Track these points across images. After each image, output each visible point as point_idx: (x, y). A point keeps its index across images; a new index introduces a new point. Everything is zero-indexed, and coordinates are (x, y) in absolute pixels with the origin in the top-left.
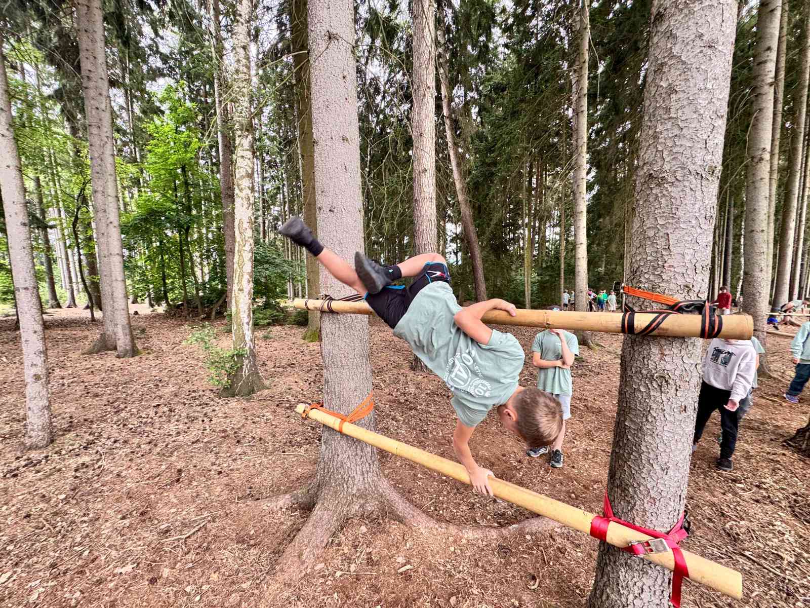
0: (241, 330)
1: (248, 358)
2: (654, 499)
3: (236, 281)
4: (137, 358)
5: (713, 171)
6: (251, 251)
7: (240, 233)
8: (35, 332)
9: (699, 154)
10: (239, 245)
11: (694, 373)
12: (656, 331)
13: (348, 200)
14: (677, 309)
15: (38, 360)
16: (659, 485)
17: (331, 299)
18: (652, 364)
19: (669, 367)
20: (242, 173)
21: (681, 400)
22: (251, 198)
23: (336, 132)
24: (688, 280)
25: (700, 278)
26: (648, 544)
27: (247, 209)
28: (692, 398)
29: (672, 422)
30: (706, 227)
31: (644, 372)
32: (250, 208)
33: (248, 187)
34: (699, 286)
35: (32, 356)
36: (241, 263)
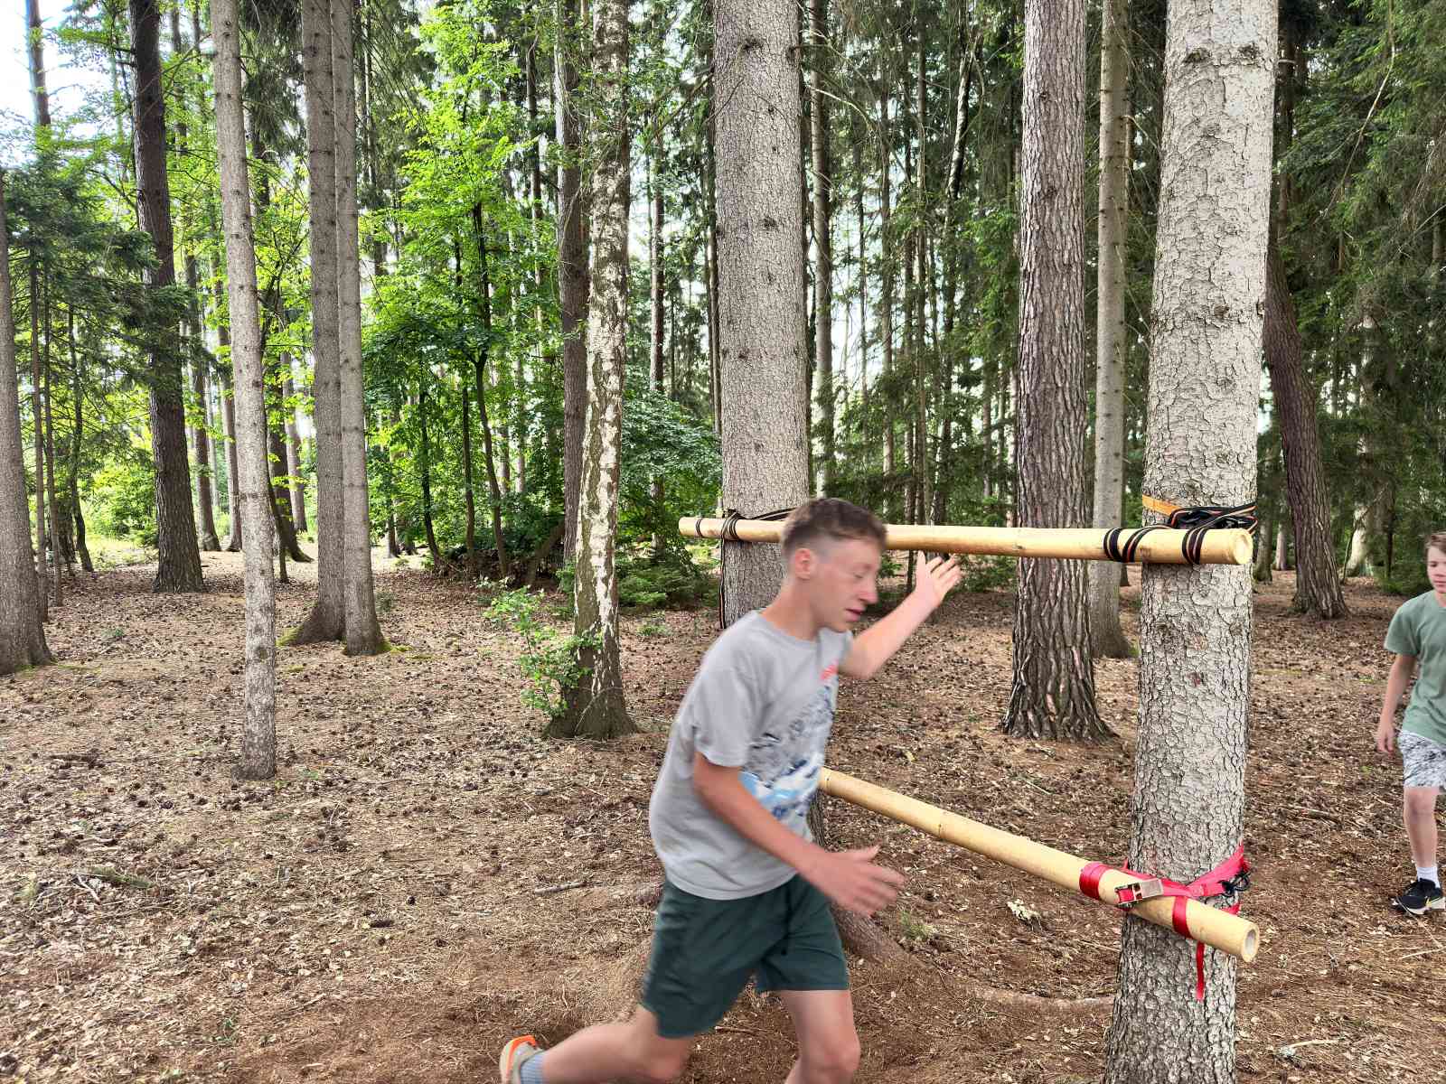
0: (591, 594)
1: (602, 657)
2: (1165, 826)
3: (586, 487)
4: (383, 657)
5: (1222, 313)
6: (617, 422)
7: (597, 383)
8: (263, 572)
9: (1202, 290)
10: (594, 409)
11: (1216, 622)
12: (1138, 553)
13: (774, 335)
14: (1175, 522)
15: (264, 621)
16: (1171, 803)
17: (739, 517)
18: (1156, 608)
19: (1173, 611)
20: (604, 254)
21: (1195, 662)
22: (620, 307)
23: (753, 214)
24: (1194, 477)
25: (1214, 474)
26: (1137, 887)
27: (612, 330)
28: (1216, 663)
29: (1183, 699)
30: (1220, 396)
31: (1149, 621)
32: (618, 327)
33: (616, 283)
34: (1212, 486)
35: (258, 614)
36: (597, 451)
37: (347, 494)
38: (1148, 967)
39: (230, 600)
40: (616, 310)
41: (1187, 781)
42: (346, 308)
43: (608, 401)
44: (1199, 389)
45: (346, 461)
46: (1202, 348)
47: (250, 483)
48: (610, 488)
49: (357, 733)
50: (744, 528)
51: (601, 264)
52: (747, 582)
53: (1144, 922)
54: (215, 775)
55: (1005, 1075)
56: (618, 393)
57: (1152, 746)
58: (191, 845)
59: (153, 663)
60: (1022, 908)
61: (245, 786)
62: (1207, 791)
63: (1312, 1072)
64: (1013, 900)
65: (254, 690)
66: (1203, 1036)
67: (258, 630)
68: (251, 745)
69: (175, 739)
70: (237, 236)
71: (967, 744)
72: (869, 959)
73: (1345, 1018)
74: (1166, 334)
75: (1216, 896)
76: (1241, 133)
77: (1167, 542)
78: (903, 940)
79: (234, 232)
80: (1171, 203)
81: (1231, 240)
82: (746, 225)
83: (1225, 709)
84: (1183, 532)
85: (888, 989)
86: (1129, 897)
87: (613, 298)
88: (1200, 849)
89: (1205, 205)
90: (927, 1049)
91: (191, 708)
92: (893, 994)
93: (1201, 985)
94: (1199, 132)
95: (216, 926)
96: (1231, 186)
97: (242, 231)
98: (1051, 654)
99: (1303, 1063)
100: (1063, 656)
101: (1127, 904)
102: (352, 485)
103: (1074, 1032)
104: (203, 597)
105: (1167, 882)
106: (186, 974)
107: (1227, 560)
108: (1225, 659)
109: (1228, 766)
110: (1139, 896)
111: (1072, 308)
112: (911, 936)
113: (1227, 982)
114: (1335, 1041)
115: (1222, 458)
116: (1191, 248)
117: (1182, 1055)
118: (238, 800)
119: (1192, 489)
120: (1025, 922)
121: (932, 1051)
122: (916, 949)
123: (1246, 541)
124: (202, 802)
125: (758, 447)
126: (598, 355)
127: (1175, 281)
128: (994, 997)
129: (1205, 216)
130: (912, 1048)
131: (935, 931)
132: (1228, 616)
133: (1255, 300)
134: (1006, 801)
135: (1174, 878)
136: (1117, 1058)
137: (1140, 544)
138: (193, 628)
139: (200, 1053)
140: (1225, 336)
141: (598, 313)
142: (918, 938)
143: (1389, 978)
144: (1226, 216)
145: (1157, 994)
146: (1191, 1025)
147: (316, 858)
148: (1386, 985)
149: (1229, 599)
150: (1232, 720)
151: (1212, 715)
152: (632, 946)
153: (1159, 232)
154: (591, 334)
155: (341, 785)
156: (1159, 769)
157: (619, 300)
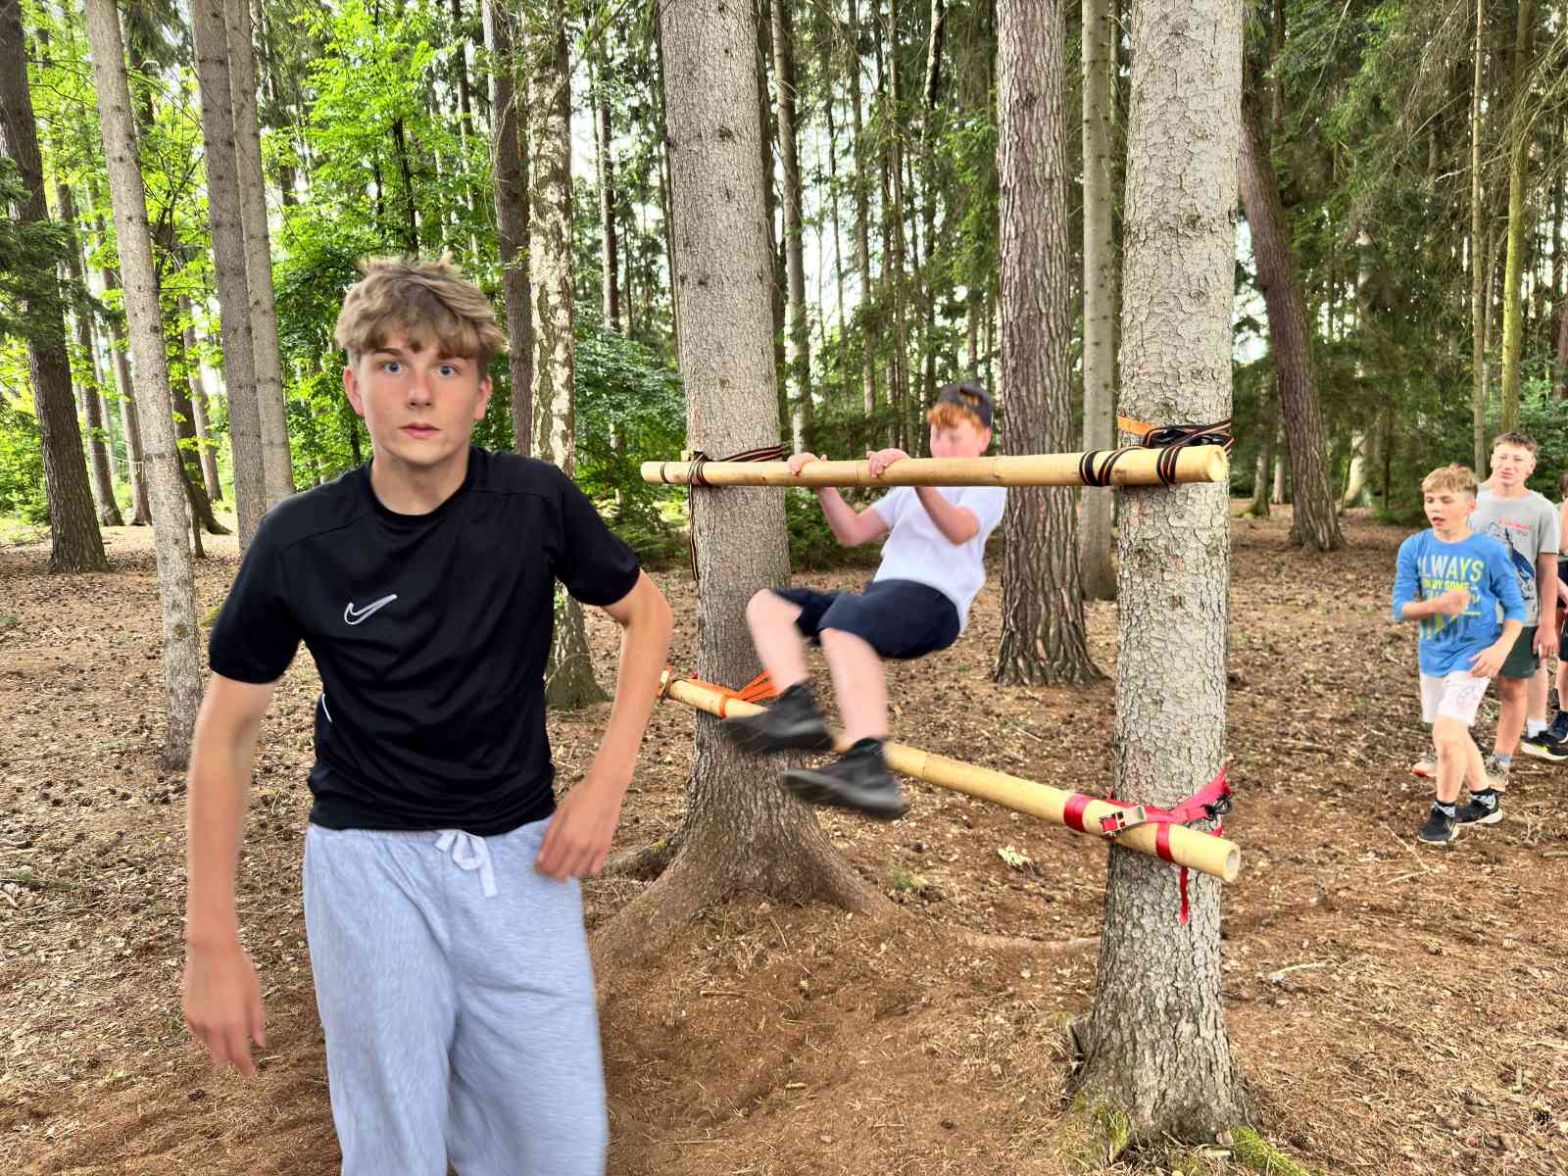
5: (1194, 222)
6: (568, 362)
7: (543, 319)
8: (177, 542)
9: (1173, 197)
10: (542, 348)
11: (1193, 544)
12: (1114, 476)
13: (735, 259)
14: (1150, 442)
15: (182, 597)
16: (1154, 731)
17: (705, 459)
18: (1133, 531)
19: (1150, 534)
20: (544, 172)
21: (1172, 586)
22: (565, 231)
23: (706, 123)
24: (1168, 394)
25: (1189, 391)
26: (1121, 816)
27: (557, 259)
28: (1194, 586)
29: (1161, 624)
30: (1193, 309)
31: (1126, 546)
32: (563, 256)
33: (559, 205)
34: (1187, 403)
35: (175, 589)
36: (547, 394)
37: (267, 452)
38: (1133, 896)
39: (139, 579)
40: (561, 236)
41: (1168, 706)
42: (252, 242)
43: (557, 339)
44: (1172, 303)
45: (262, 417)
46: (1175, 260)
47: (155, 441)
48: (565, 437)
49: (297, 716)
50: (712, 471)
51: (542, 184)
52: (718, 530)
53: (1130, 850)
54: (137, 768)
55: (997, 1018)
56: (569, 329)
57: (1131, 673)
58: (117, 843)
59: (55, 651)
60: (1014, 855)
61: (173, 777)
62: (1187, 716)
63: (1300, 995)
64: (1004, 847)
65: (175, 672)
66: (1189, 960)
67: (175, 606)
68: (177, 732)
69: (88, 732)
70: (121, 159)
71: (957, 695)
72: (858, 912)
73: (1333, 941)
74: (1138, 246)
75: (1198, 821)
76: (1210, 30)
77: (1141, 462)
78: (893, 893)
79: (117, 155)
80: (1142, 105)
81: (1202, 145)
82: (700, 136)
83: (1205, 631)
84: (1158, 451)
85: (876, 942)
86: (1112, 826)
87: (556, 223)
88: (1182, 774)
89: (1175, 107)
90: (919, 998)
91: (104, 698)
92: (883, 947)
93: (1185, 908)
94: (1167, 29)
95: (152, 925)
96: (1202, 87)
97: (127, 154)
98: (1040, 597)
99: (1291, 987)
100: (1052, 598)
101: (1111, 833)
102: (271, 443)
103: (1066, 972)
104: (108, 577)
105: (1151, 809)
106: (123, 976)
107: (1201, 478)
108: (1204, 580)
109: (1208, 689)
110: (1123, 824)
111: (1055, 227)
112: (901, 888)
113: (1212, 905)
114: (1323, 964)
115: (1197, 374)
116: (1161, 154)
117: (1168, 980)
118: (166, 792)
119: (1167, 408)
120: (1017, 869)
121: (924, 1000)
122: (906, 900)
123: (1220, 458)
124: (126, 797)
125: (723, 383)
126: (543, 287)
127: (1147, 189)
128: (986, 943)
129: (1175, 120)
130: (903, 998)
131: (926, 882)
132: (1205, 537)
133: (1227, 208)
134: (996, 750)
135: (1156, 804)
136: (1106, 987)
137: (1116, 466)
138: (99, 611)
139: (146, 1054)
140: (1198, 246)
141: (541, 239)
142: (908, 890)
143: (1376, 901)
144: (1197, 119)
145: (1143, 921)
146: (1177, 950)
147: (258, 849)
148: (1373, 909)
149: (1206, 519)
150: (1210, 642)
151: (1190, 638)
152: (610, 916)
153: (1130, 137)
154: (534, 264)
155: (282, 771)
156: (1140, 696)
157: (563, 224)
